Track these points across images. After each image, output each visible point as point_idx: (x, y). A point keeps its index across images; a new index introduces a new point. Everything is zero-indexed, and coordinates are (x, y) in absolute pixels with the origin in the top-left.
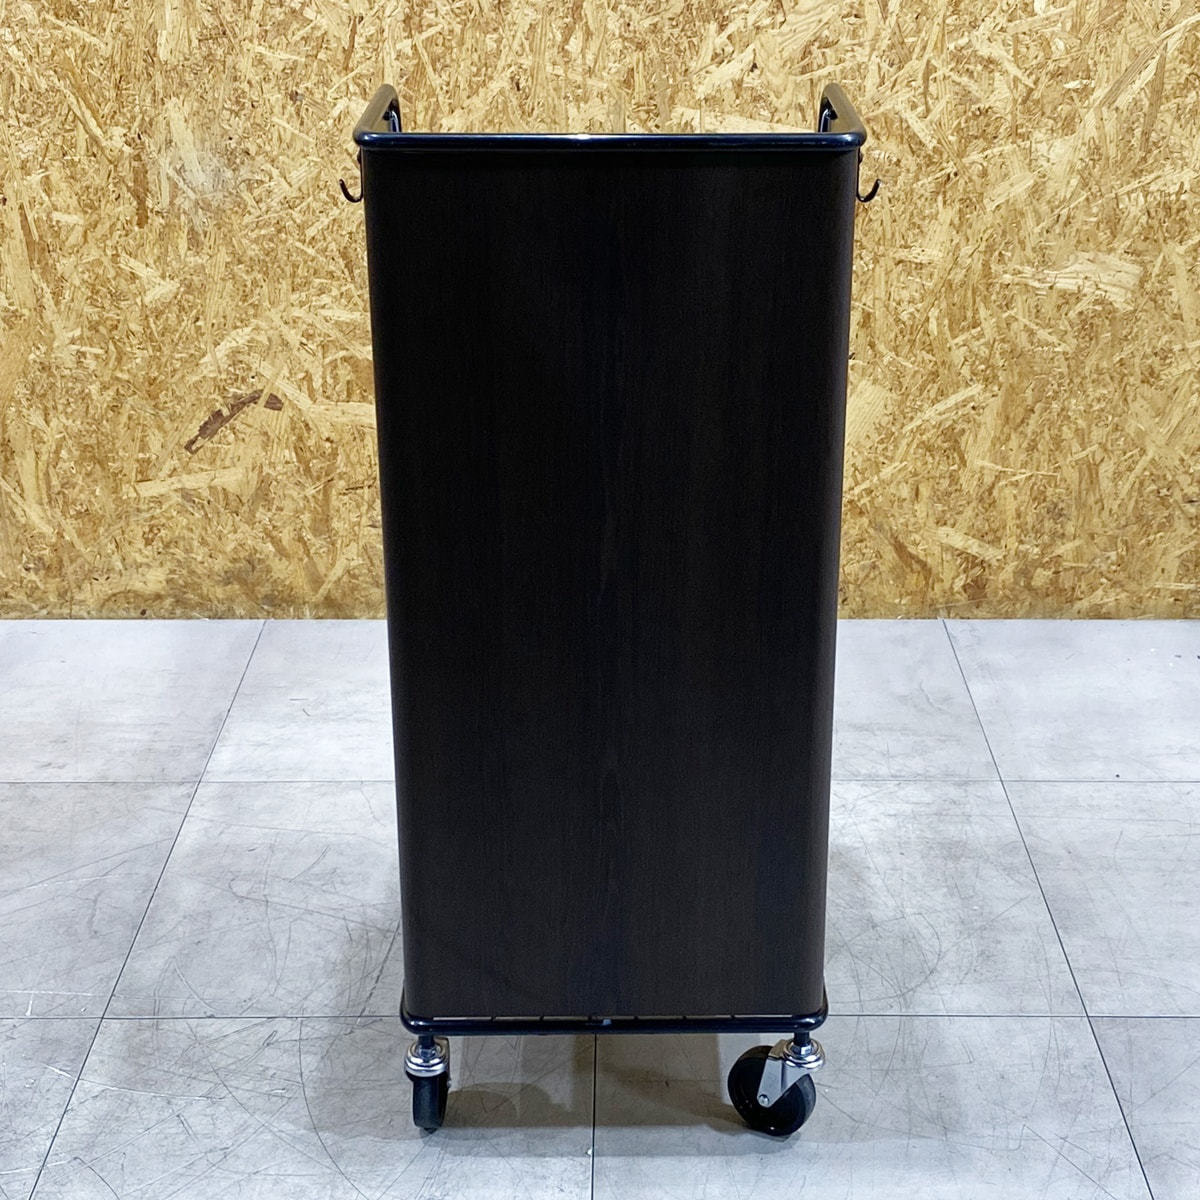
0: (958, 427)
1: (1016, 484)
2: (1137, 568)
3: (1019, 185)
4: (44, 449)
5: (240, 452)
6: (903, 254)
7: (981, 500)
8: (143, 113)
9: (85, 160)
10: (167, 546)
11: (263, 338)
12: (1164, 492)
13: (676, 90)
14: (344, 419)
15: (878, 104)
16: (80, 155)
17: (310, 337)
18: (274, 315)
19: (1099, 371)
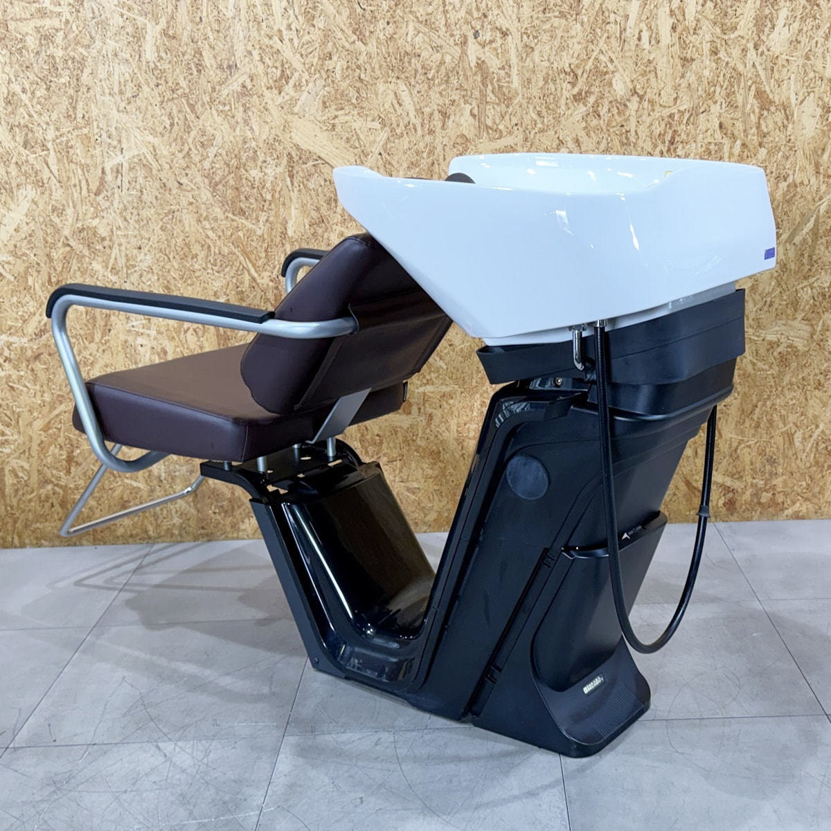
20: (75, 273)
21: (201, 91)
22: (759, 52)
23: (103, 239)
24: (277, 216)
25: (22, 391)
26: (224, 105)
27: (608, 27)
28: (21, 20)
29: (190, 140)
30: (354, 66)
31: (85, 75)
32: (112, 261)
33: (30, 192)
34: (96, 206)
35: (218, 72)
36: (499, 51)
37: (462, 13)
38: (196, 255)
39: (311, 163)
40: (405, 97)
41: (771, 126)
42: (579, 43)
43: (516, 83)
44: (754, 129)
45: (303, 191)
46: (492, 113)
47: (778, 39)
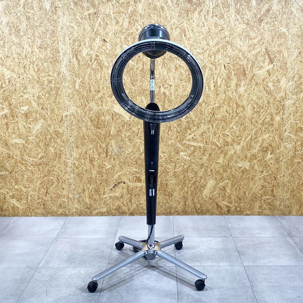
0: (225, 186)
1: (234, 195)
2: (252, 208)
3: (233, 152)
4: (89, 190)
5: (119, 190)
6: (216, 161)
7: (229, 197)
8: (108, 142)
9: (99, 149)
10: (107, 205)
11: (123, 173)
12: (256, 196)
13: (184, 139)
14: (134, 185)
15: (212, 141)
16: (98, 147)
17: (130, 173)
18: (125, 170)
19: (245, 178)
20: (52, 142)
21: (90, 97)
22: (236, 93)
23: (61, 134)
24: (108, 129)
25: (35, 173)
26: (96, 101)
28: (43, 77)
29: (86, 109)
30: (131, 92)
31: (59, 91)
32: (63, 139)
33: (42, 121)
34: (60, 125)
35: (95, 92)
36: (169, 90)
37: (160, 80)
38: (86, 139)
39: (118, 116)
40: (144, 100)
41: (239, 111)
42: (190, 89)
43: (173, 98)
44: (235, 112)
45: (116, 123)
46: (166, 105)
47: (241, 90)
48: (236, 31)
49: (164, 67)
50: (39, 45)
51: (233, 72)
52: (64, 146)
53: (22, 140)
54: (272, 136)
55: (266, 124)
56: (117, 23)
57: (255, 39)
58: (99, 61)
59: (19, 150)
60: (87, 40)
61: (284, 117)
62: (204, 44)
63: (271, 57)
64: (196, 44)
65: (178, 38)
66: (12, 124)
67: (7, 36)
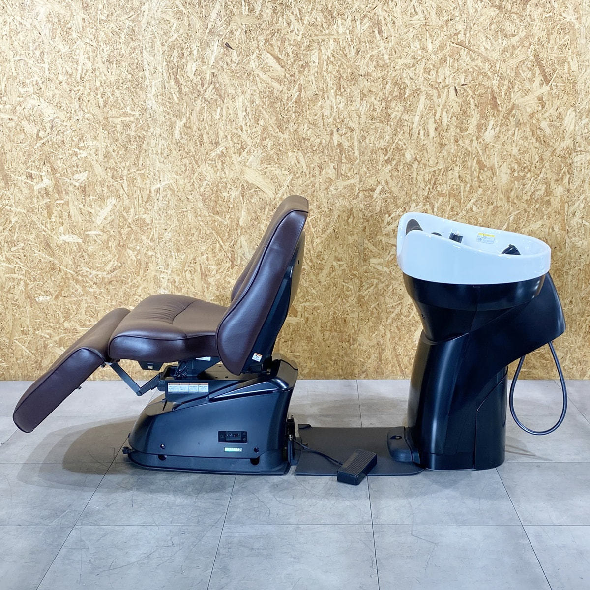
20: (132, 241)
21: (201, 154)
22: (479, 142)
23: (148, 225)
24: (235, 215)
25: (101, 299)
26: (212, 161)
27: (403, 128)
28: (114, 117)
29: (194, 178)
30: (277, 144)
31: (144, 145)
32: (151, 235)
33: (113, 200)
34: (146, 208)
35: (210, 145)
36: (349, 138)
37: (331, 120)
38: (193, 234)
39: (253, 190)
40: (301, 158)
41: (485, 177)
42: (389, 135)
44: (476, 179)
45: (249, 203)
46: (343, 167)
47: (489, 135)
48: (478, 22)
49: (340, 93)
50: (106, 56)
51: (472, 101)
52: (153, 247)
53: (76, 237)
54: (548, 225)
55: (536, 201)
56: (252, 10)
57: (514, 36)
58: (217, 85)
59: (70, 254)
60: (194, 47)
61: (571, 188)
62: (416, 49)
63: (546, 71)
64: (400, 49)
65: (367, 37)
66: (58, 207)
67: (48, 40)
